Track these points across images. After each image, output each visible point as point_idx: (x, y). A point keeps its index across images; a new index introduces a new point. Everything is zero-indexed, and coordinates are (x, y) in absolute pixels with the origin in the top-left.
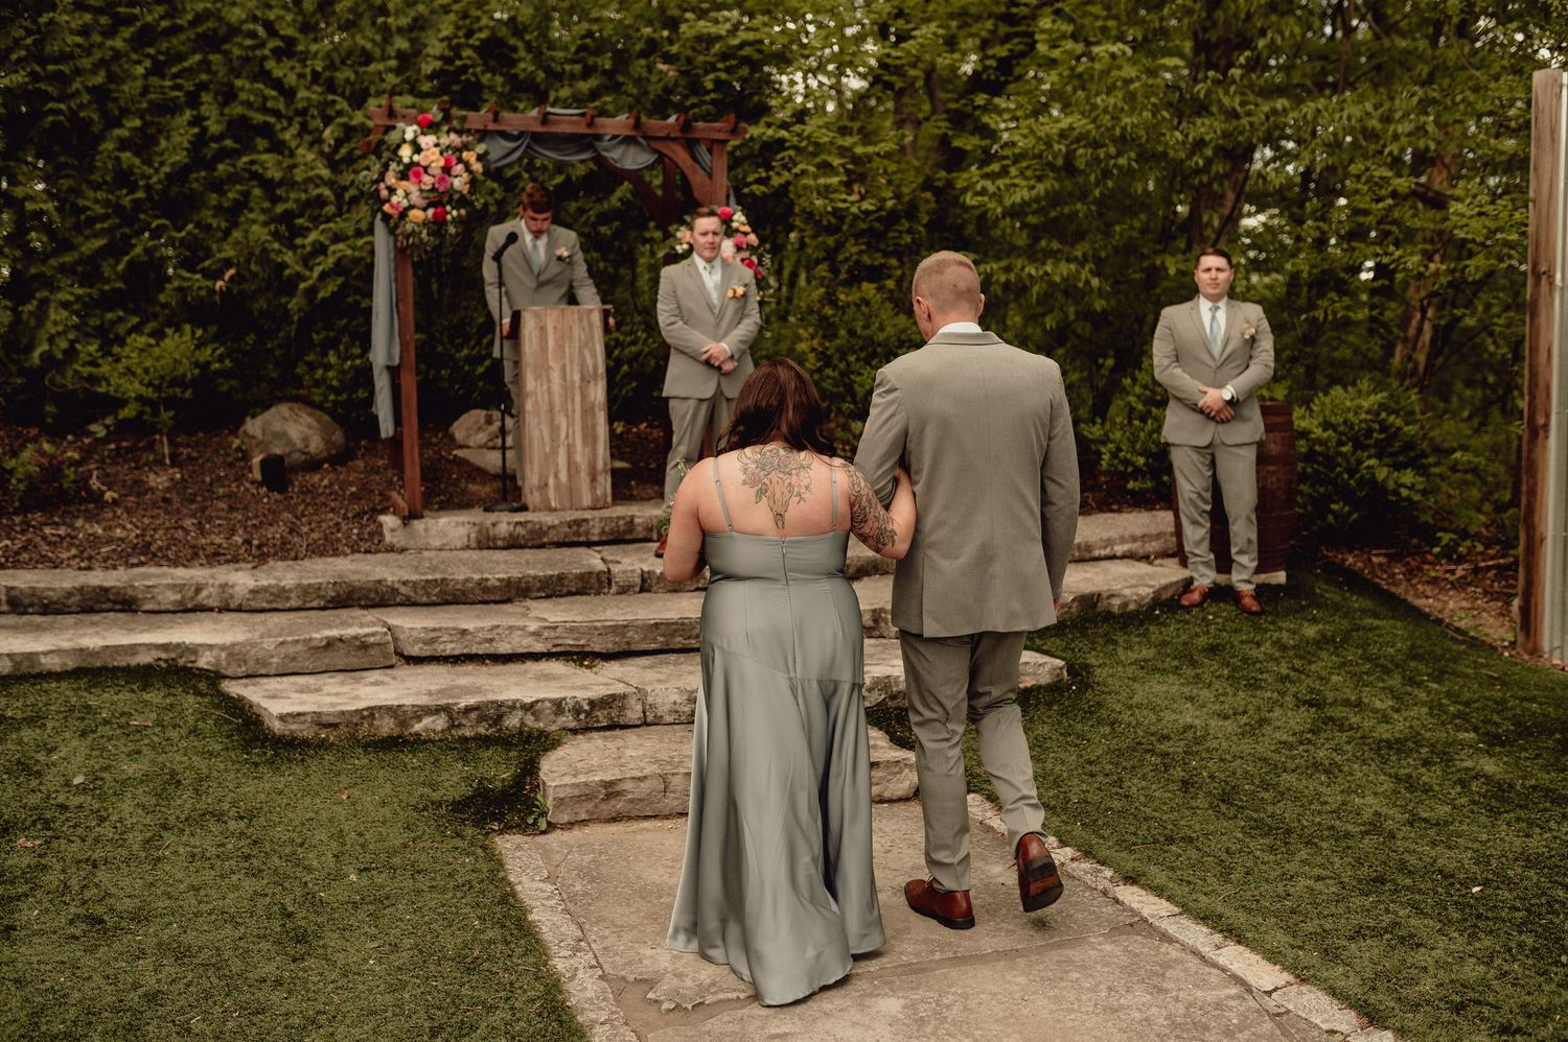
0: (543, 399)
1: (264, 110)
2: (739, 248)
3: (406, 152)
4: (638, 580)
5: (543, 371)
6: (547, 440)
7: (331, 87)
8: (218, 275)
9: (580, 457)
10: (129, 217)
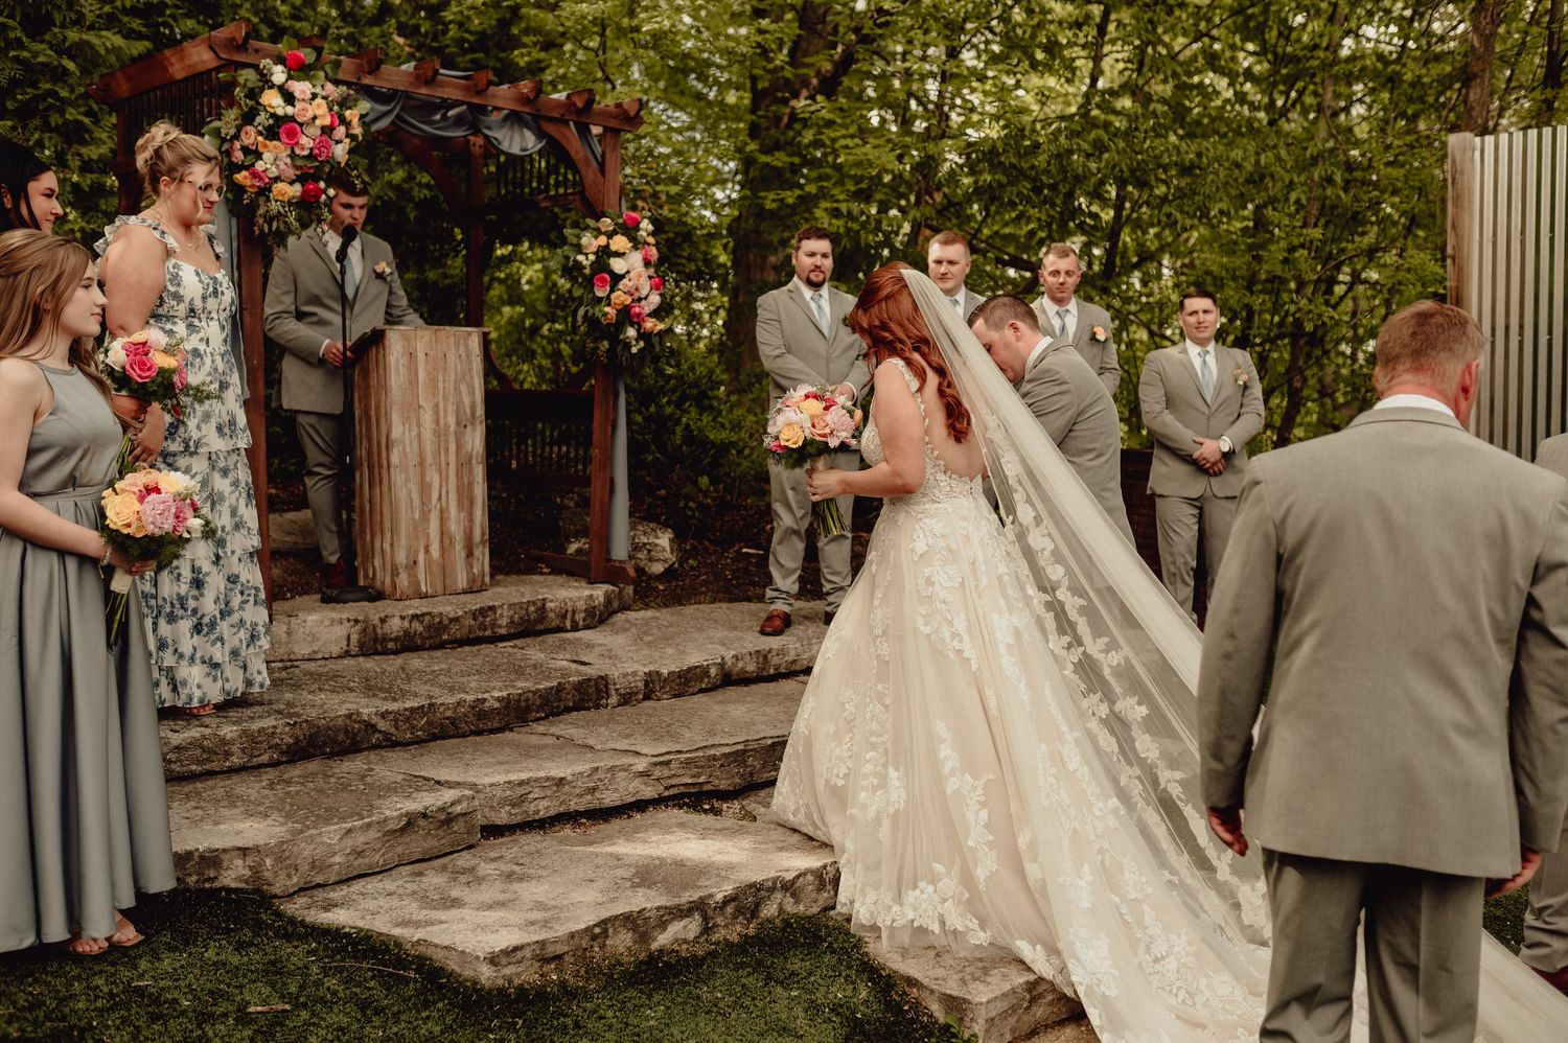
0: (412, 450)
2: (647, 263)
3: (272, 100)
4: (641, 685)
5: (413, 411)
6: (417, 503)
9: (455, 527)
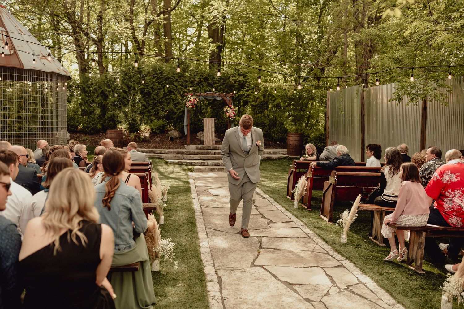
0: (206, 130)
1: (173, 89)
2: (232, 111)
3: (189, 99)
4: (214, 153)
5: (206, 127)
6: (206, 135)
7: (182, 86)
8: (166, 112)
9: (211, 138)
10: (154, 104)
